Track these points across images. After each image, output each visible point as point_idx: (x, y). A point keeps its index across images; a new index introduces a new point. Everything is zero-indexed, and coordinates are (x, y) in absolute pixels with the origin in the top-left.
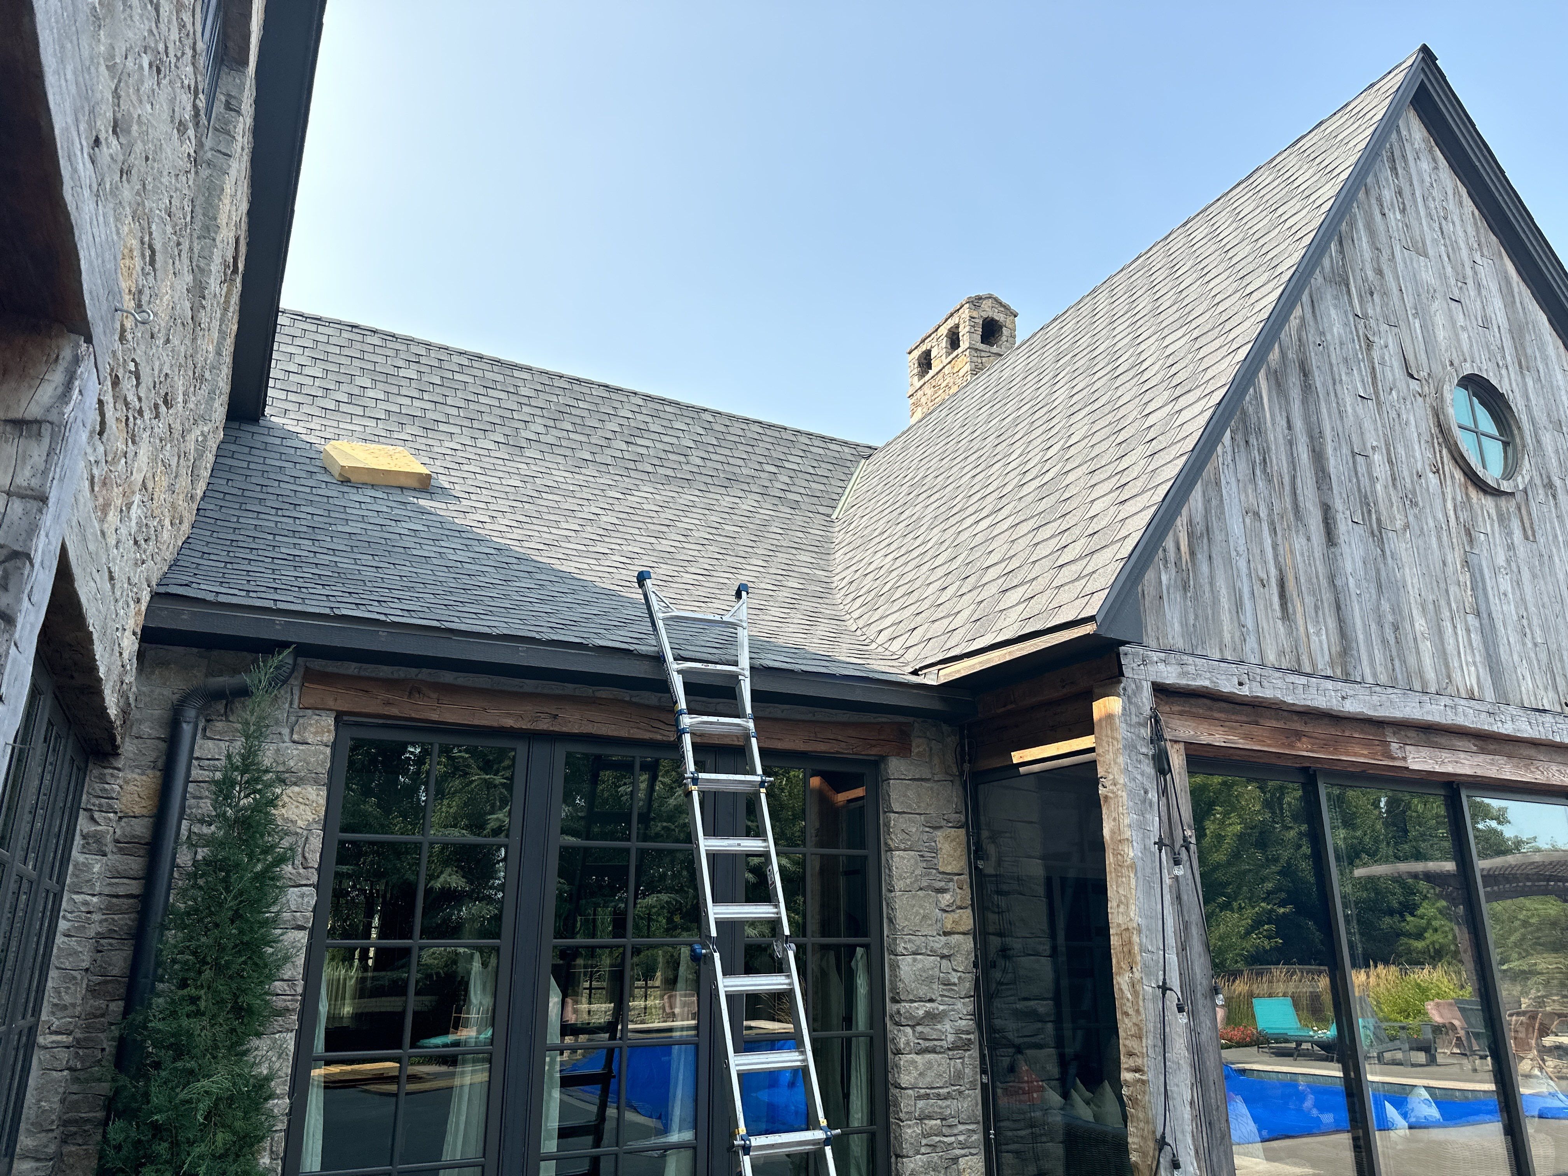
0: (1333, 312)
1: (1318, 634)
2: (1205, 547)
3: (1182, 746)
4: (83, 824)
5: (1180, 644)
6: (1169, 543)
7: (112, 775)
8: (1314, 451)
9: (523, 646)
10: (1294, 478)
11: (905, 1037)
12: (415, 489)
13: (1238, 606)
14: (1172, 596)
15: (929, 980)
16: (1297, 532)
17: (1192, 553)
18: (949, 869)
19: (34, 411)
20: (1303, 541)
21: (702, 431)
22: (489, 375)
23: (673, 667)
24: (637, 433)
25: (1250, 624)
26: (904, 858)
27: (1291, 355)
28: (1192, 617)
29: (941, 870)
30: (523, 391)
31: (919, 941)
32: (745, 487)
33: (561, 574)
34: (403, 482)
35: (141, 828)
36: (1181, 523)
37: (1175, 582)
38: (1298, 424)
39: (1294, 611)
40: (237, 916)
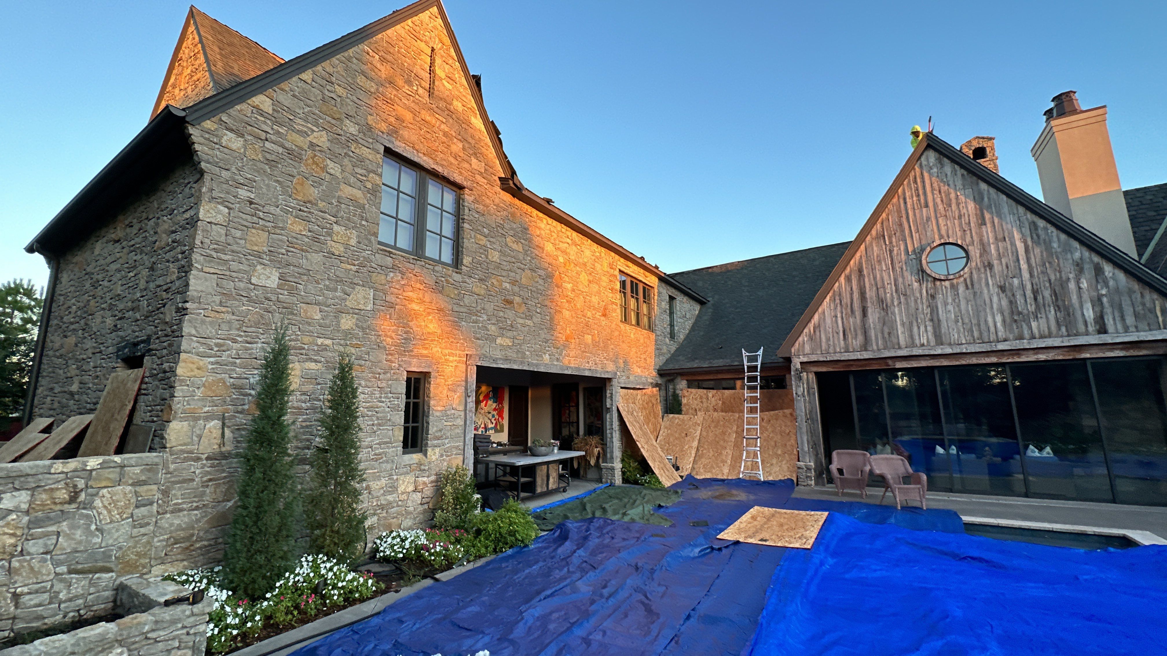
1: (856, 340)
3: (813, 373)
8: (861, 292)
10: (852, 302)
13: (828, 341)
20: (854, 318)
25: (832, 344)
39: (848, 337)
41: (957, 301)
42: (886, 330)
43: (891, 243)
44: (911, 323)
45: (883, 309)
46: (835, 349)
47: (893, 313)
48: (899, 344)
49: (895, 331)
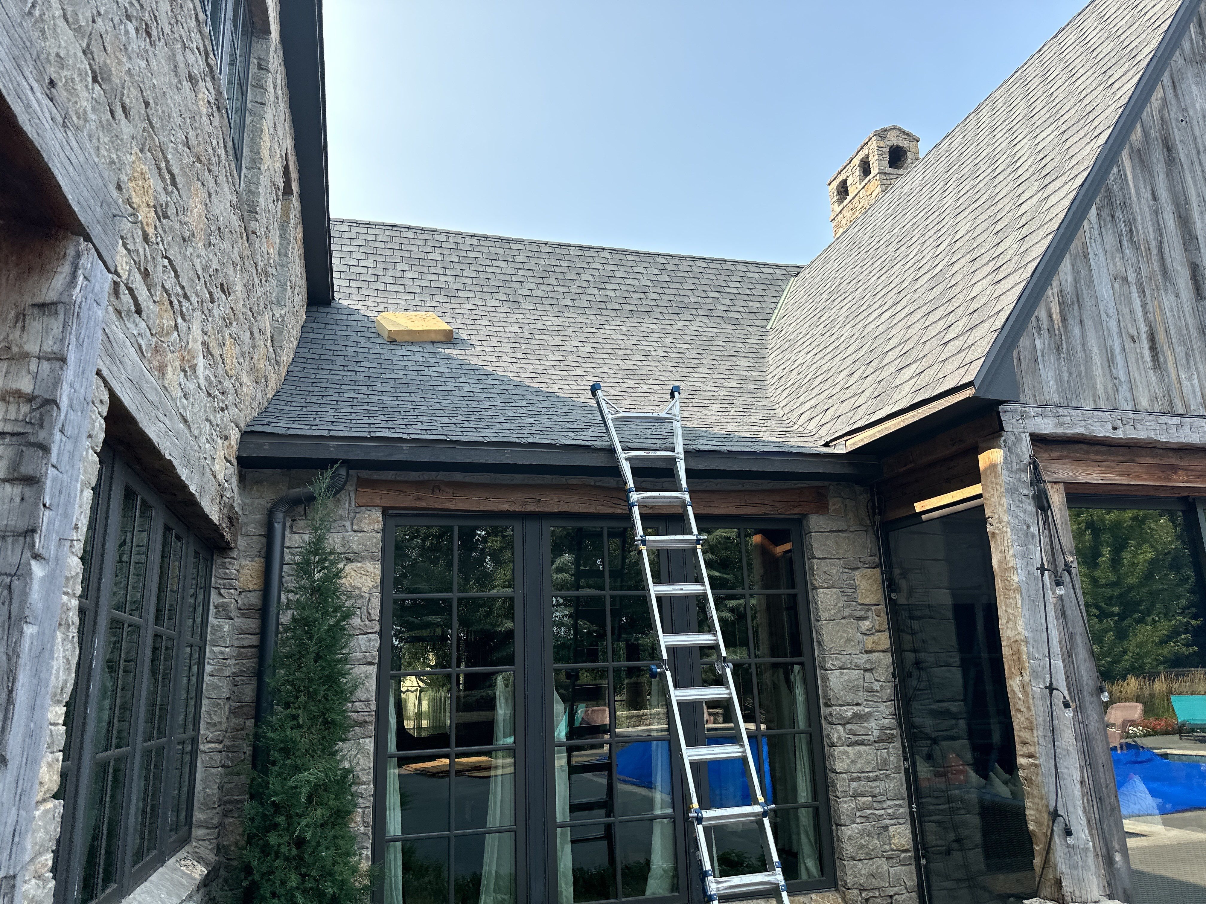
0: (1194, 89)
1: (1190, 378)
2: (1076, 313)
3: (1061, 486)
4: (214, 598)
5: (1055, 398)
6: (1041, 312)
7: (230, 563)
8: (1180, 216)
9: (507, 449)
10: (1160, 244)
11: (837, 733)
12: (442, 342)
13: (1110, 361)
14: (1046, 358)
15: (855, 689)
16: (1166, 290)
17: (1064, 320)
18: (867, 601)
19: (51, 296)
20: (1172, 298)
21: (657, 272)
22: (492, 250)
23: (622, 455)
24: (606, 280)
25: (1122, 375)
26: (828, 594)
27: (1153, 133)
28: (1065, 375)
29: (860, 601)
30: (519, 259)
31: (844, 658)
32: (694, 312)
33: (547, 394)
34: (433, 337)
35: (254, 599)
36: (1052, 293)
37: (1049, 346)
38: (1163, 194)
39: (1166, 362)
40: (318, 657)
46: (1132, 396)
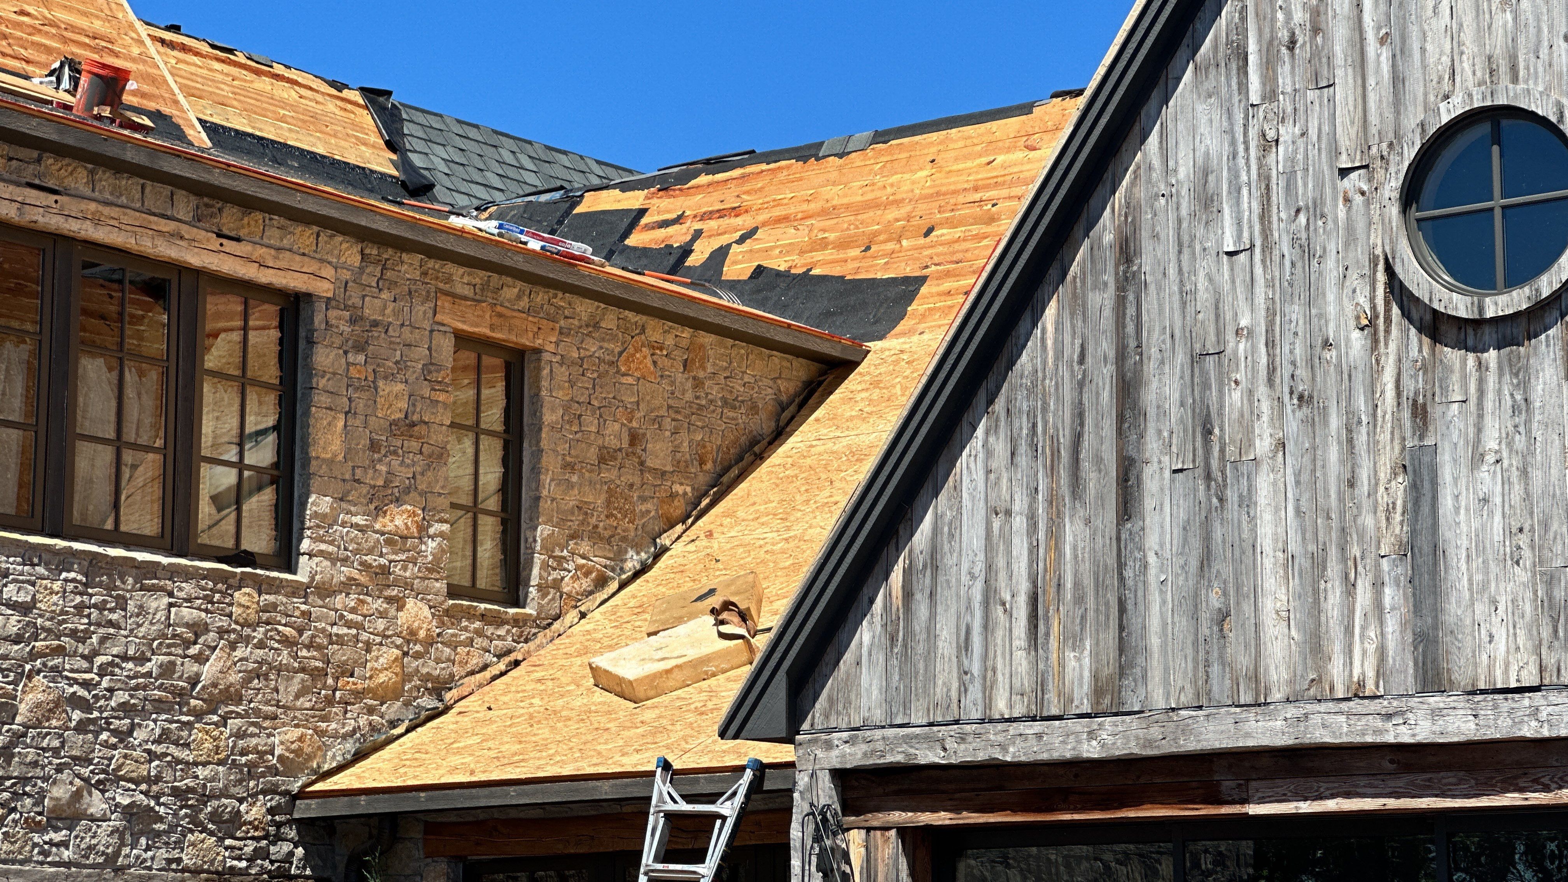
1: (1080, 657)
2: (928, 581)
6: (880, 590)
8: (1122, 380)
13: (965, 646)
14: (874, 656)
17: (907, 594)
20: (1079, 525)
25: (976, 667)
27: (1107, 238)
28: (896, 678)
36: (896, 559)
37: (880, 640)
38: (1103, 347)
39: (1047, 634)
41: (1520, 442)
42: (1215, 599)
43: (1271, 94)
44: (1319, 564)
45: (1208, 477)
46: (988, 701)
47: (1247, 502)
48: (1255, 677)
49: (1247, 608)
